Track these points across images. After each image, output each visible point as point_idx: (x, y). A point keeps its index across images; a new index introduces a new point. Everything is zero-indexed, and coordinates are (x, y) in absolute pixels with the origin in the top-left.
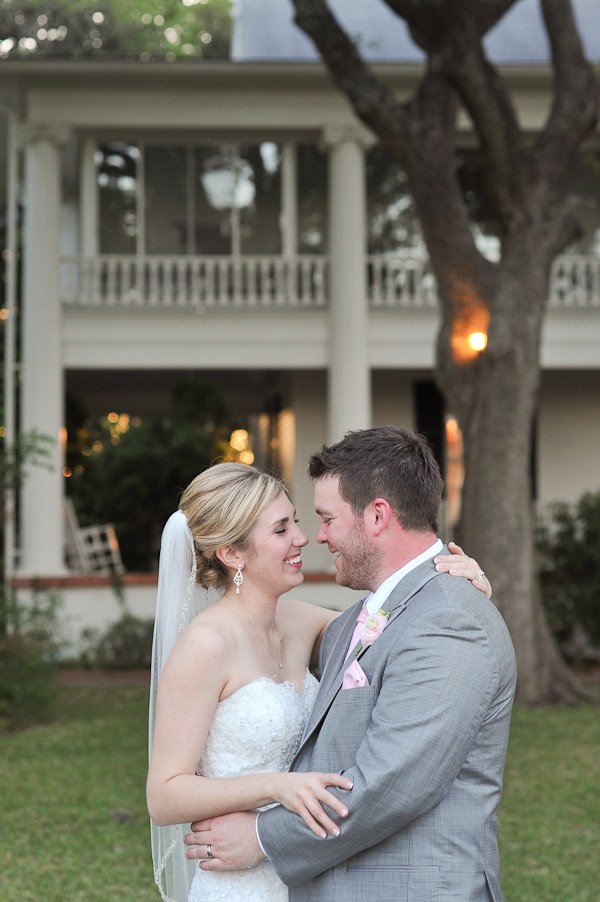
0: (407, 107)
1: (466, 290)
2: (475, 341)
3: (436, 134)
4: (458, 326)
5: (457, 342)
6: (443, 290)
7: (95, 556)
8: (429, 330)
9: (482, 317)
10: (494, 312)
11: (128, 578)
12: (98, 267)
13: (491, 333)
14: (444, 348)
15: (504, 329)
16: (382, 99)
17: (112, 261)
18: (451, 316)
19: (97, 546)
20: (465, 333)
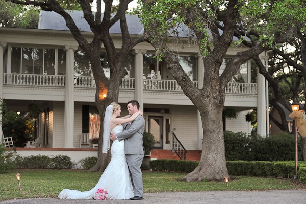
0: (90, 44)
1: (102, 84)
2: (104, 96)
3: (97, 51)
4: (100, 92)
5: (100, 95)
6: (97, 84)
7: (7, 144)
8: (94, 93)
9: (106, 91)
10: (108, 89)
12: (11, 75)
13: (108, 94)
14: (97, 97)
15: (111, 93)
16: (85, 43)
17: (15, 74)
18: (99, 90)
19: (8, 142)
20: (102, 94)
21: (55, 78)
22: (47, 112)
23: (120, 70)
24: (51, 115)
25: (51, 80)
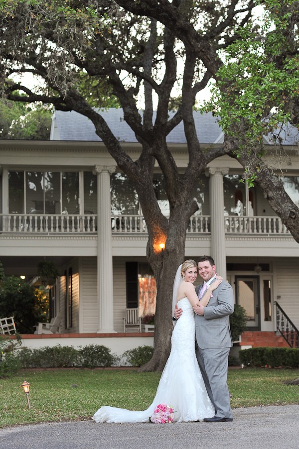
0: (136, 163)
1: (157, 228)
2: (161, 246)
3: (147, 173)
4: (155, 240)
5: (155, 246)
6: (149, 226)
7: (5, 329)
8: (144, 242)
9: (163, 238)
10: (168, 236)
11: (23, 335)
12: (10, 217)
13: (167, 244)
14: (150, 249)
15: (172, 242)
16: (128, 160)
17: (15, 215)
18: (152, 237)
19: (7, 325)
20: (157, 243)
21: (81, 219)
22: (69, 274)
23: (187, 203)
24: (76, 279)
25: (73, 223)
